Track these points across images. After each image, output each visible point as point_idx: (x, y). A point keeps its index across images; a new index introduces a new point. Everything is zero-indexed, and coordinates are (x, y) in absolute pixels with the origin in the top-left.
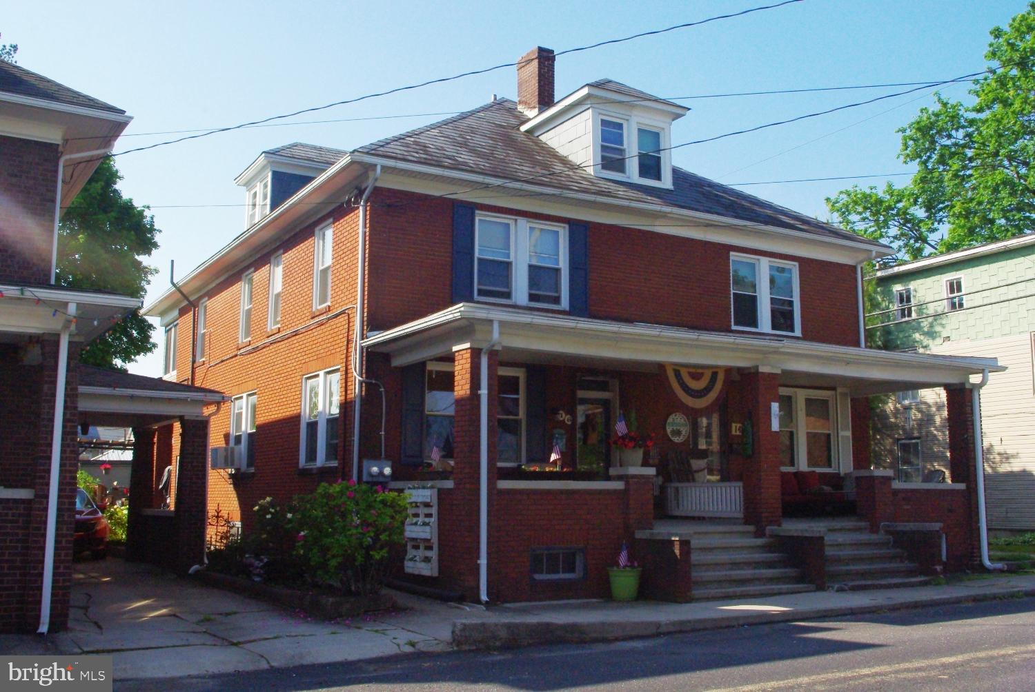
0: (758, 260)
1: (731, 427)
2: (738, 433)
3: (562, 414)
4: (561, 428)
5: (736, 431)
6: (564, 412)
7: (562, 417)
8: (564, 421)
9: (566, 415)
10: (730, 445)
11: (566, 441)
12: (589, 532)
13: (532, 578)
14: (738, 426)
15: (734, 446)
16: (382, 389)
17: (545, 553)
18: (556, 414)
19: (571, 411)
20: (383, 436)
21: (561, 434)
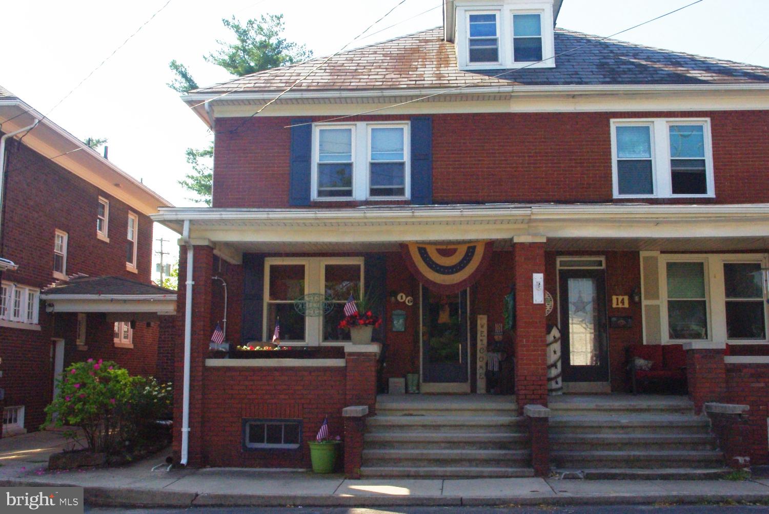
0: (653, 122)
1: (611, 301)
2: (620, 306)
3: (402, 296)
4: (401, 309)
5: (617, 304)
6: (405, 294)
7: (402, 298)
8: (404, 302)
9: (407, 297)
10: (610, 318)
11: (406, 320)
12: (305, 406)
13: (245, 447)
14: (620, 298)
15: (614, 319)
16: (224, 284)
17: (266, 424)
18: (394, 296)
19: (412, 293)
20: (225, 323)
21: (401, 315)
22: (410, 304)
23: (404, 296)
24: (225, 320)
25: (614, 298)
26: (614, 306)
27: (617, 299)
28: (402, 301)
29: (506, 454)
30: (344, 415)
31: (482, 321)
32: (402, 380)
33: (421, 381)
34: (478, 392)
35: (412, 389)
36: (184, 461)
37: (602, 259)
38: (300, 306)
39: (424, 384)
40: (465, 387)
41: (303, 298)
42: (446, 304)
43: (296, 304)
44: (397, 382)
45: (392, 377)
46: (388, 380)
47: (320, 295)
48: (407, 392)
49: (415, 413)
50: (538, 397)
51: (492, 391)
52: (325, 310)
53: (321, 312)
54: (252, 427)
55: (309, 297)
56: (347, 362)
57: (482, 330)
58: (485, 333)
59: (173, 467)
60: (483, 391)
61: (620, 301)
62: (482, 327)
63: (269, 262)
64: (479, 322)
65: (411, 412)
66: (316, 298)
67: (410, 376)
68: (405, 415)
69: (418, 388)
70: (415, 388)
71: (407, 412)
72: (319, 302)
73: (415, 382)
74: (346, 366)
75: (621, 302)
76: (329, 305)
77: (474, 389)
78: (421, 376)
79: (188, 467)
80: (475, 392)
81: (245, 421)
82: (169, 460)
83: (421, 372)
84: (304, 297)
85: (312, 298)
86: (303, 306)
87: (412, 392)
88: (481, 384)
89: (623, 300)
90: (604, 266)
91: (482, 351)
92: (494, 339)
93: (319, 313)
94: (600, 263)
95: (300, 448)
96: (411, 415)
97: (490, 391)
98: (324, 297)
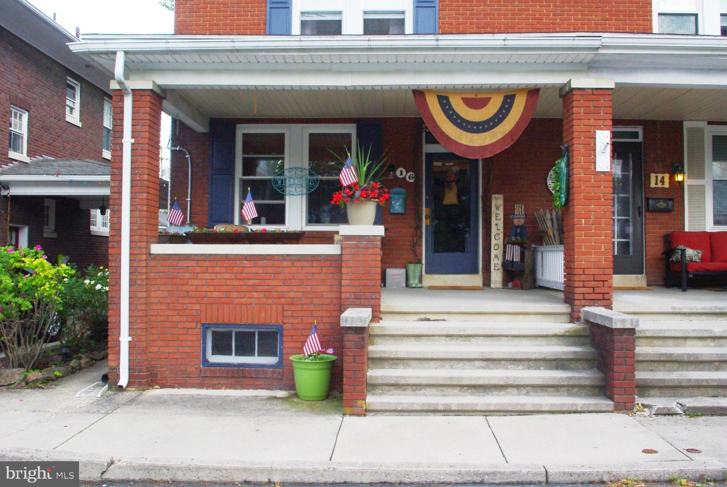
1: (649, 178)
2: (660, 185)
3: (401, 172)
4: (400, 186)
5: (656, 184)
6: (405, 168)
7: (401, 174)
8: (404, 178)
9: (407, 172)
10: (647, 200)
11: (406, 200)
12: (286, 307)
13: (205, 361)
14: (660, 176)
15: (651, 202)
16: (188, 156)
17: (234, 331)
18: (393, 171)
19: (414, 167)
20: (189, 203)
21: (400, 194)
22: (412, 181)
23: (404, 172)
24: (189, 199)
25: (653, 176)
26: (653, 185)
27: (657, 177)
28: (401, 177)
29: (570, 378)
30: (343, 324)
31: (498, 202)
32: (403, 271)
33: (424, 273)
34: (492, 286)
35: (414, 282)
36: (123, 381)
37: (639, 130)
38: (279, 182)
39: (426, 275)
40: (477, 280)
41: (282, 174)
42: (454, 181)
43: (274, 180)
44: (395, 274)
45: (390, 267)
46: (386, 270)
47: (302, 169)
48: (407, 285)
49: (432, 317)
50: (601, 296)
51: (510, 285)
52: (309, 188)
53: (305, 191)
54: (215, 334)
55: (289, 172)
56: (342, 248)
57: (498, 212)
58: (501, 216)
59: (109, 389)
60: (500, 285)
61: (659, 179)
62: (497, 208)
63: (241, 130)
64: (493, 203)
65: (428, 316)
66: (298, 173)
67: (411, 267)
68: (422, 320)
69: (420, 281)
70: (417, 281)
71: (423, 316)
72: (301, 177)
73: (418, 274)
74: (342, 254)
75: (661, 182)
76: (315, 181)
77: (487, 282)
78: (424, 267)
79: (129, 389)
80: (489, 285)
81: (206, 327)
82: (105, 378)
83: (424, 262)
84: (283, 172)
85: (293, 173)
86: (282, 183)
87: (413, 285)
88: (497, 276)
89: (663, 178)
90: (640, 139)
91: (497, 238)
92: (513, 223)
93: (302, 191)
94: (635, 135)
95: (280, 364)
96: (428, 320)
97: (507, 286)
98: (308, 172)
